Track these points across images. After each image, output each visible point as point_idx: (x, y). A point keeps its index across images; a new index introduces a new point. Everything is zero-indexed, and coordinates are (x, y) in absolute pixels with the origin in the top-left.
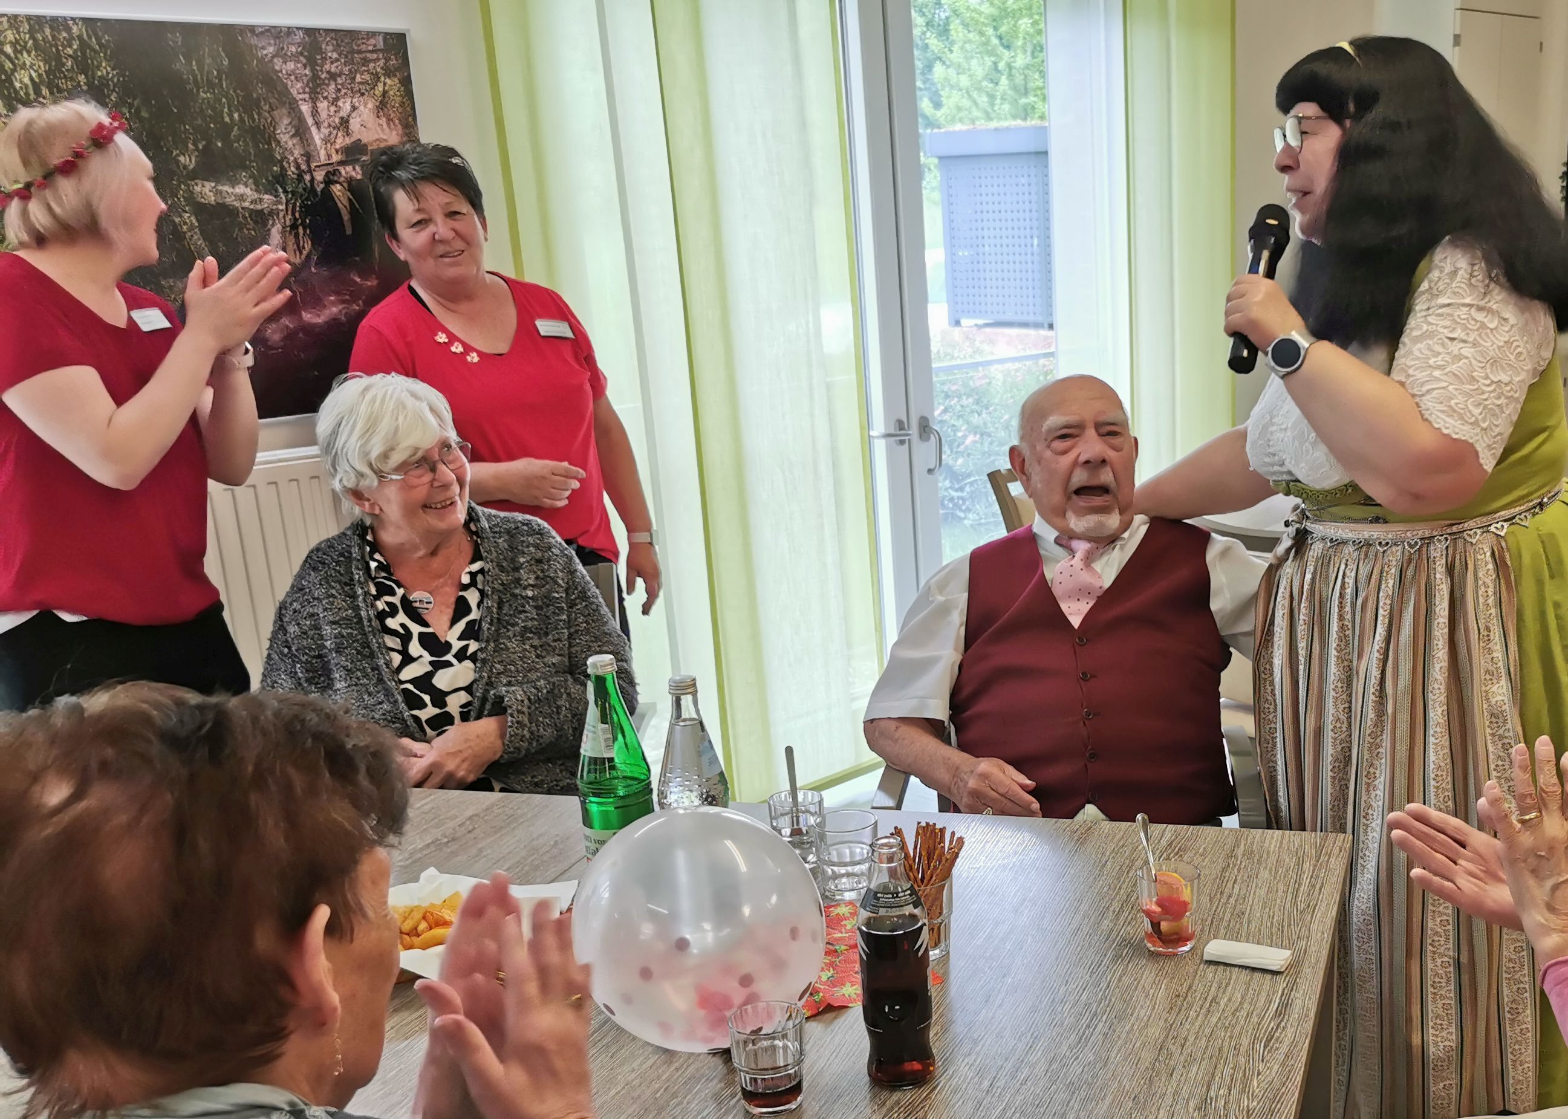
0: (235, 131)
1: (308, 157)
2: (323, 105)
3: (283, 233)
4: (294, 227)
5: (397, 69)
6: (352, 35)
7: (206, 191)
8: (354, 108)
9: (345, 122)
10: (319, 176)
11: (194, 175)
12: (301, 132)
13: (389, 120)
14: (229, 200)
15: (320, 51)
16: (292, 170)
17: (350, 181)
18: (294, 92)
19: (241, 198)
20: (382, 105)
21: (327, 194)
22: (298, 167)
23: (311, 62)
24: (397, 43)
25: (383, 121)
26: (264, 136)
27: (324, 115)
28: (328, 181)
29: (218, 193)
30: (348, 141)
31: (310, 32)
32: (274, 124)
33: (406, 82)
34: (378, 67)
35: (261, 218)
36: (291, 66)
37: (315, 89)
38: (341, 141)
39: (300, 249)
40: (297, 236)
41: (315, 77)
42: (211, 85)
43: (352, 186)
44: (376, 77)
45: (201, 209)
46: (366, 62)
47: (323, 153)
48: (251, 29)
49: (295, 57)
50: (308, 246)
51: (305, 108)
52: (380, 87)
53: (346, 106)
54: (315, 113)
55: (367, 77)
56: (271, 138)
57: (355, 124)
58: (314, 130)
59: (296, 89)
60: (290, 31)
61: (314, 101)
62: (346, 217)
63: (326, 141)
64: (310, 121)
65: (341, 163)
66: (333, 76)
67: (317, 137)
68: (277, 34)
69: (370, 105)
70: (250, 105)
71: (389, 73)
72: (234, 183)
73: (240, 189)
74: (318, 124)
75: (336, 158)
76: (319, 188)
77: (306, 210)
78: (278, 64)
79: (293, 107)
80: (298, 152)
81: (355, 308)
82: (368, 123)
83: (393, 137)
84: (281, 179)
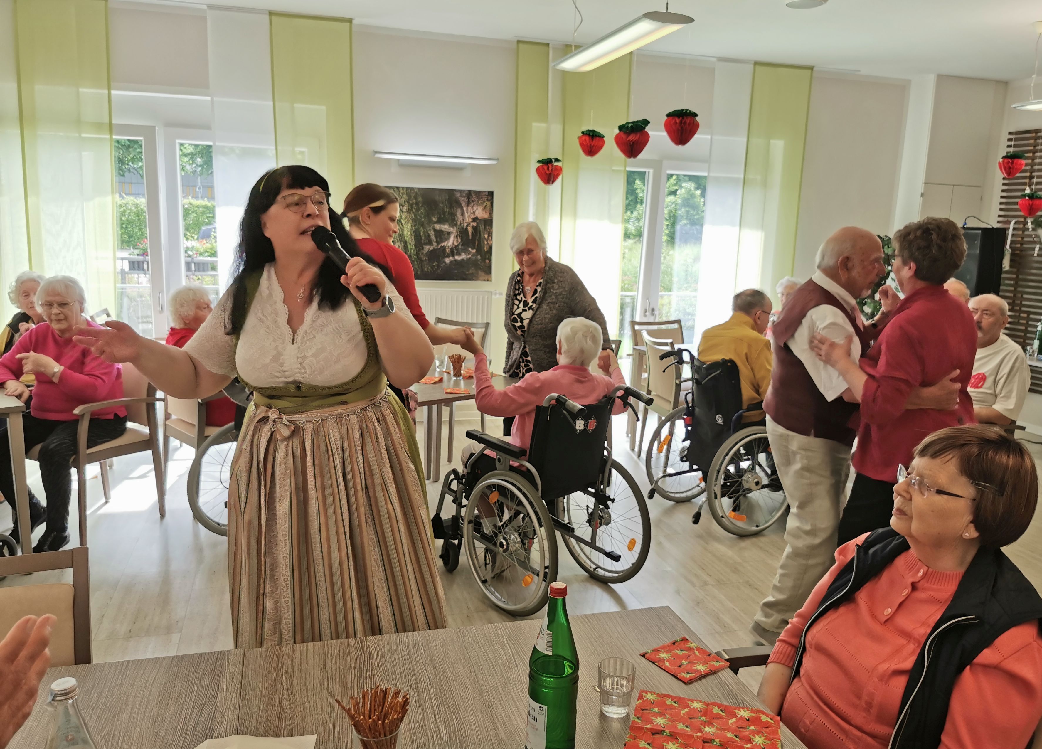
0: (447, 213)
1: (463, 220)
2: (469, 208)
3: (454, 237)
4: (457, 236)
5: (490, 200)
6: (480, 192)
7: (437, 227)
8: (477, 209)
9: (474, 212)
10: (465, 224)
11: (436, 223)
12: (463, 214)
13: (486, 212)
14: (443, 229)
15: (471, 195)
16: (459, 223)
19: (445, 228)
20: (485, 208)
21: (466, 229)
22: (460, 221)
23: (468, 198)
24: (491, 194)
25: (484, 212)
26: (454, 214)
27: (469, 210)
28: (468, 226)
29: (440, 227)
31: (470, 191)
32: (456, 212)
33: (492, 203)
34: (485, 199)
35: (449, 233)
36: (463, 199)
37: (468, 204)
38: (473, 216)
39: (457, 241)
41: (469, 201)
42: (443, 203)
43: (473, 227)
44: (484, 202)
45: (435, 230)
46: (482, 198)
47: (467, 219)
48: (455, 190)
49: (464, 197)
50: (459, 241)
51: (465, 209)
52: (485, 204)
53: (475, 208)
54: (467, 210)
55: (482, 202)
56: (456, 215)
57: (477, 213)
59: (464, 204)
60: (464, 191)
61: (467, 207)
62: (470, 235)
63: (469, 216)
64: (465, 212)
65: (471, 222)
66: (473, 201)
67: (466, 215)
68: (460, 191)
69: (482, 208)
70: (451, 207)
71: (488, 200)
72: (444, 224)
73: (446, 226)
74: (467, 212)
75: (470, 220)
76: (465, 227)
77: (460, 232)
78: (460, 198)
79: (462, 208)
80: (461, 219)
81: (469, 257)
82: (480, 213)
83: (486, 216)
84: (456, 225)
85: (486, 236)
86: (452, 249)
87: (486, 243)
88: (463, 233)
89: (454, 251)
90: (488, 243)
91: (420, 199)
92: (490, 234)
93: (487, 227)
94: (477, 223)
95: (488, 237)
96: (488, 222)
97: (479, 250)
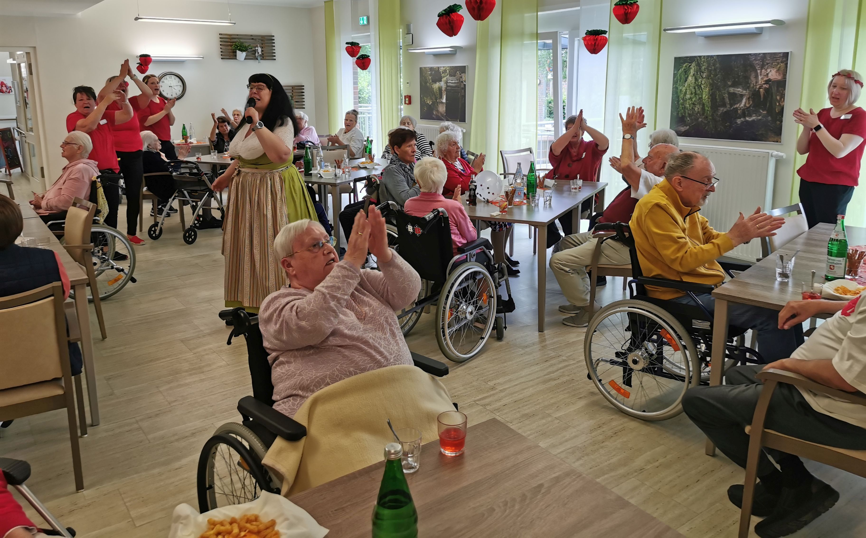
0: (741, 77)
1: (756, 82)
2: (763, 70)
3: (745, 99)
4: (749, 98)
5: (785, 61)
6: (775, 54)
7: (731, 90)
8: (771, 71)
9: (767, 74)
10: (758, 87)
11: (730, 86)
12: (756, 77)
13: (779, 74)
14: (736, 92)
15: (766, 58)
17: (765, 88)
18: (757, 68)
19: (739, 91)
20: (778, 70)
21: (759, 91)
22: (753, 84)
23: (763, 61)
24: (786, 55)
25: (777, 74)
26: (747, 78)
27: (763, 73)
28: (760, 88)
29: (733, 90)
30: (767, 79)
31: (764, 54)
32: (750, 75)
33: (786, 64)
34: (779, 61)
35: (742, 96)
36: (757, 62)
37: (762, 67)
38: (765, 79)
39: (749, 103)
40: (749, 100)
41: (763, 64)
44: (778, 63)
45: (730, 93)
46: (777, 60)
47: (760, 82)
48: (750, 54)
49: (760, 60)
50: (751, 102)
51: (759, 71)
52: (779, 66)
53: (769, 70)
54: (761, 72)
55: (776, 63)
56: (750, 78)
57: (770, 75)
58: (759, 76)
59: (757, 67)
61: (761, 70)
62: (762, 96)
63: (762, 79)
64: (759, 74)
65: (764, 84)
66: (767, 64)
68: (757, 55)
69: (775, 70)
70: (745, 71)
71: (782, 62)
72: (738, 87)
73: (739, 89)
74: (761, 75)
75: (763, 83)
76: (757, 90)
77: (753, 94)
78: (754, 61)
79: (756, 71)
80: (754, 82)
81: (759, 118)
82: (773, 74)
83: (779, 78)
84: (748, 87)
85: (778, 98)
86: (744, 110)
87: (778, 104)
88: (755, 95)
89: (746, 112)
90: (779, 104)
91: (718, 65)
92: (783, 96)
93: (780, 89)
94: (769, 84)
95: (781, 99)
96: (782, 84)
97: (770, 111)
